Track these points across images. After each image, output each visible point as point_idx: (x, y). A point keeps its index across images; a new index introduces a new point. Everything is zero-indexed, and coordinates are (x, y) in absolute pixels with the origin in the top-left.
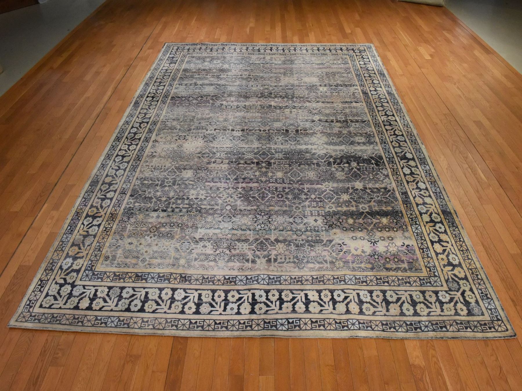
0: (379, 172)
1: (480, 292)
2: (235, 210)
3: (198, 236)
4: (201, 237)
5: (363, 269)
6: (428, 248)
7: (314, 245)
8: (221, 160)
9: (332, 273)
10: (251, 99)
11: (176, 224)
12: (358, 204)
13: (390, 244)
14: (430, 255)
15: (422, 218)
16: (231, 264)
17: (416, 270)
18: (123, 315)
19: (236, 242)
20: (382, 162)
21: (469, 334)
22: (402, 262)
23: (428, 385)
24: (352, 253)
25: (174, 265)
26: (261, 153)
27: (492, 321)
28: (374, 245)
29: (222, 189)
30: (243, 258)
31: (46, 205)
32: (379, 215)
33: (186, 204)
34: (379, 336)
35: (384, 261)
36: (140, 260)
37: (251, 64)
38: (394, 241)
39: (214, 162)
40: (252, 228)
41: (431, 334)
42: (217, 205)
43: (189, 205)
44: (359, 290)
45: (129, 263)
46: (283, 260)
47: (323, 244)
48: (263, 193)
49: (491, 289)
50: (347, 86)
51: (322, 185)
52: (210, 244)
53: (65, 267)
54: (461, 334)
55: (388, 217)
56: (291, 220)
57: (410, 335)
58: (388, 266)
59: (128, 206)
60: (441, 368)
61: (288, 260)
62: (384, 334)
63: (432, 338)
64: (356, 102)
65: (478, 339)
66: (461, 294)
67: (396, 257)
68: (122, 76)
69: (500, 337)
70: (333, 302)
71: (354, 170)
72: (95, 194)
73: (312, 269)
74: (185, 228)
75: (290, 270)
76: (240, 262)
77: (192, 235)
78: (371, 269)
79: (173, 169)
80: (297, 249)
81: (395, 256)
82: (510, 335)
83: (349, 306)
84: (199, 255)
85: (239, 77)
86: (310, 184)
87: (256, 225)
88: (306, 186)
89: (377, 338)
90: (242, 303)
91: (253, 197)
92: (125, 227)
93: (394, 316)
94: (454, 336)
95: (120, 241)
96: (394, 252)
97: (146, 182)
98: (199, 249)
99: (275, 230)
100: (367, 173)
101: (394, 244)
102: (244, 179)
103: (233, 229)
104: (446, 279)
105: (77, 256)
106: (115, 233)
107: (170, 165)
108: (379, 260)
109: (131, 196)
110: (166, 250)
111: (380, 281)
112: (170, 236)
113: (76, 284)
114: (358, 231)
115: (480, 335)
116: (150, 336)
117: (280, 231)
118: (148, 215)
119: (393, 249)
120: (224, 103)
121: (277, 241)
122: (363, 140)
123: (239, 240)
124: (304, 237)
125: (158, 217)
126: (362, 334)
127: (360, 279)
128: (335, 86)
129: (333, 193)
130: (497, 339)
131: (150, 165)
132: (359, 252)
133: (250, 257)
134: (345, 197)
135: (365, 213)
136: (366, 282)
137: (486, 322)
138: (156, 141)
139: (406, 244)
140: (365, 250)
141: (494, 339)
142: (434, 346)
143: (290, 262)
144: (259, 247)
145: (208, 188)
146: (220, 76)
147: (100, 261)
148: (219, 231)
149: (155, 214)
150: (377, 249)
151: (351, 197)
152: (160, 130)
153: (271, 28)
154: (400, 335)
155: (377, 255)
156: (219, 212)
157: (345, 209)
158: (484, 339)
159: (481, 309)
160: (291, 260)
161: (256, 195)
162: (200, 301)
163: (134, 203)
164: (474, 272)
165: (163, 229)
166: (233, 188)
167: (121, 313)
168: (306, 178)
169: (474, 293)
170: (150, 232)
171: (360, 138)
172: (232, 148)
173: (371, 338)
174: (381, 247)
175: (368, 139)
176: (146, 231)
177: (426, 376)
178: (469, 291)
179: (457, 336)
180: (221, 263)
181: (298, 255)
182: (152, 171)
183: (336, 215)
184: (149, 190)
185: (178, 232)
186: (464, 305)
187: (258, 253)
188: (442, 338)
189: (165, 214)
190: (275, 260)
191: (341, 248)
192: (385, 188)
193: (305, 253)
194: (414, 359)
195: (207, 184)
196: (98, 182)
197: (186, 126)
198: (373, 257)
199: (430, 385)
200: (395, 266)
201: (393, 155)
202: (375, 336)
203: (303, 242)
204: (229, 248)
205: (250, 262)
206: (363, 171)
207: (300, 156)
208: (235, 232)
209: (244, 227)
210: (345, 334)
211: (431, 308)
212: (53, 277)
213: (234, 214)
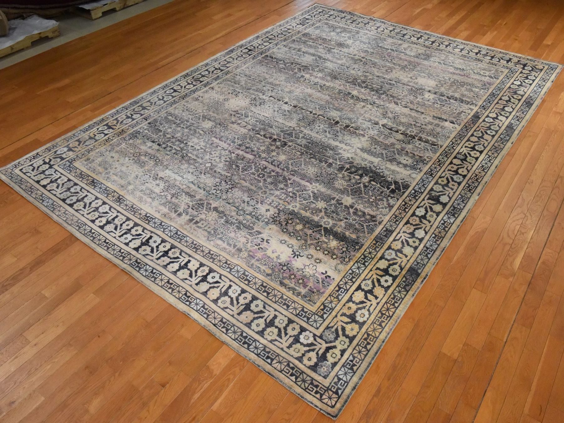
0: (385, 199)
1: (351, 358)
2: (211, 169)
3: (161, 174)
4: (163, 177)
5: (259, 270)
6: (348, 290)
7: (242, 228)
8: (245, 124)
9: (229, 258)
10: (337, 81)
11: (155, 159)
12: (325, 217)
13: (311, 266)
14: (340, 297)
15: (378, 262)
16: (162, 208)
17: (309, 300)
18: (58, 202)
19: (184, 194)
20: (402, 191)
21: (288, 381)
22: (303, 286)
23: (201, 389)
24: (266, 253)
25: (122, 187)
26: (288, 132)
27: (328, 389)
28: (294, 257)
29: (219, 148)
30: (175, 208)
31: (90, 105)
32: (334, 236)
33: (180, 147)
34: (207, 326)
35: (287, 275)
36: (106, 171)
37: (378, 46)
38: (318, 265)
39: (239, 124)
40: (208, 189)
41: (253, 356)
42: (202, 159)
43: (181, 149)
44: (235, 283)
45: (97, 170)
46: (203, 226)
47: (250, 231)
48: (250, 166)
49: (367, 364)
50: (462, 102)
51: (311, 184)
52: (163, 185)
53: (58, 153)
54: (281, 376)
55: (342, 243)
56: (247, 199)
57: (235, 344)
58: (286, 281)
59: (139, 130)
60: (227, 386)
61: (206, 228)
62: (212, 328)
63: (250, 360)
64: (452, 122)
65: (293, 391)
66: (327, 347)
67: (303, 280)
68: (244, 24)
69: (316, 406)
70: (202, 279)
71: (360, 185)
72: (128, 111)
73: (217, 246)
74: (159, 164)
75: (200, 236)
76: (169, 210)
77: (158, 172)
78: (267, 274)
79: (200, 116)
80: (224, 224)
81: (304, 277)
82: (330, 413)
83: (211, 290)
84: (147, 188)
85: (352, 56)
86: (301, 179)
87: (213, 188)
88: (295, 178)
89: (203, 328)
90: (137, 239)
91: (237, 166)
92: (121, 143)
93: (240, 321)
94: (272, 373)
95: (108, 152)
96: (308, 274)
97: (170, 117)
98: (152, 185)
99: (224, 200)
100: (371, 194)
101: (315, 267)
102: (247, 148)
103: (192, 182)
104: (329, 326)
105: (73, 149)
106: (110, 145)
107: (201, 111)
108: (284, 272)
109: (149, 123)
110: (129, 174)
111: (263, 288)
112: (142, 164)
113: (53, 167)
114: (295, 239)
115: (299, 390)
116: (59, 224)
117: (227, 203)
118: (145, 143)
119: (309, 271)
120: (307, 76)
121: (216, 209)
122: (410, 161)
123: (187, 194)
124: (241, 218)
125: (150, 147)
126: (195, 315)
127: (247, 276)
128: (448, 97)
129: (312, 195)
130: (312, 405)
131: (186, 106)
132: (273, 256)
133: (181, 210)
134: (321, 205)
135: (322, 228)
136: (249, 281)
137: (320, 385)
138: (213, 88)
139: (328, 274)
140: (281, 257)
141: (309, 403)
142: (244, 367)
143: (206, 230)
144: (196, 206)
145: (210, 142)
146: (332, 50)
147: (82, 160)
148: (180, 178)
149: (149, 144)
150: (294, 262)
151: (327, 207)
152: (226, 80)
153: (447, 16)
154: (224, 338)
155: (287, 267)
156: (197, 165)
157: (308, 214)
158: (299, 396)
159: (330, 373)
160: (209, 230)
161: (241, 166)
162: (112, 221)
163: (145, 130)
164: (368, 339)
165: (143, 158)
166: (230, 151)
167: (58, 199)
168: (302, 172)
169: (342, 355)
170: (133, 155)
171: (407, 159)
172: (267, 118)
173: (199, 324)
174: (298, 263)
175: (415, 163)
176: (131, 154)
177: (207, 382)
178: (340, 350)
179: (274, 375)
180: (156, 203)
181: (219, 229)
182: (183, 111)
183: (291, 215)
184: (165, 125)
185: (151, 165)
186: (317, 358)
187: (190, 210)
188: (259, 366)
189: (158, 147)
190: (197, 222)
191: (260, 243)
192: (373, 217)
193: (226, 231)
194: (214, 363)
195: (213, 139)
196: (138, 103)
197: (249, 85)
198: (281, 267)
199: (202, 390)
200: (292, 285)
201: (424, 190)
202: (203, 324)
203: (235, 222)
204: (173, 196)
205: (177, 213)
206: (369, 190)
207: (321, 150)
208: (191, 185)
209: (201, 186)
210: (181, 307)
211: (281, 338)
212: (45, 156)
213: (206, 172)
